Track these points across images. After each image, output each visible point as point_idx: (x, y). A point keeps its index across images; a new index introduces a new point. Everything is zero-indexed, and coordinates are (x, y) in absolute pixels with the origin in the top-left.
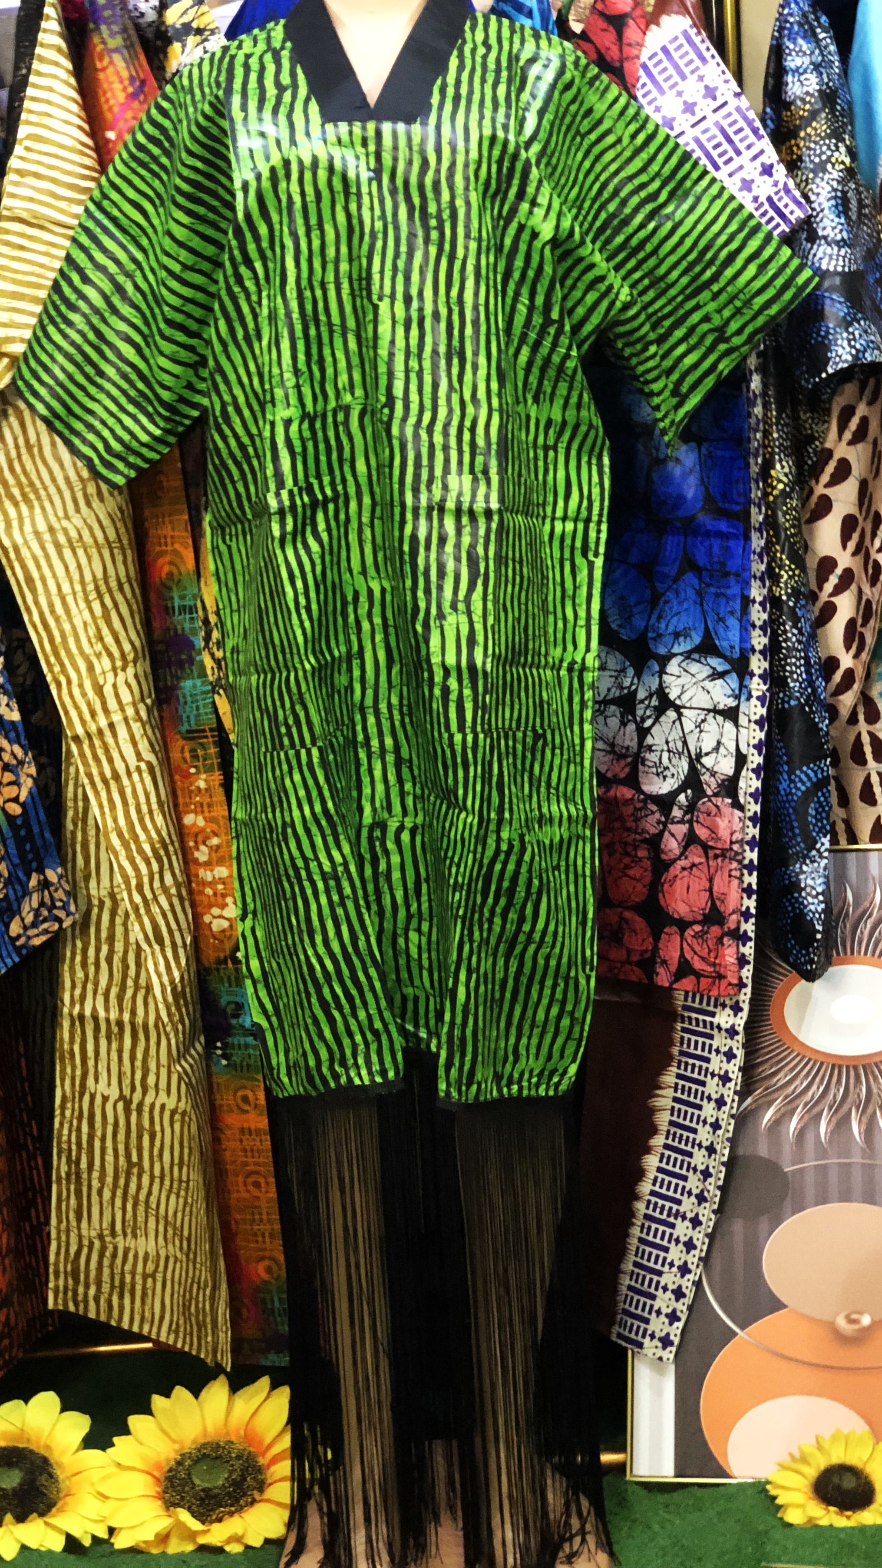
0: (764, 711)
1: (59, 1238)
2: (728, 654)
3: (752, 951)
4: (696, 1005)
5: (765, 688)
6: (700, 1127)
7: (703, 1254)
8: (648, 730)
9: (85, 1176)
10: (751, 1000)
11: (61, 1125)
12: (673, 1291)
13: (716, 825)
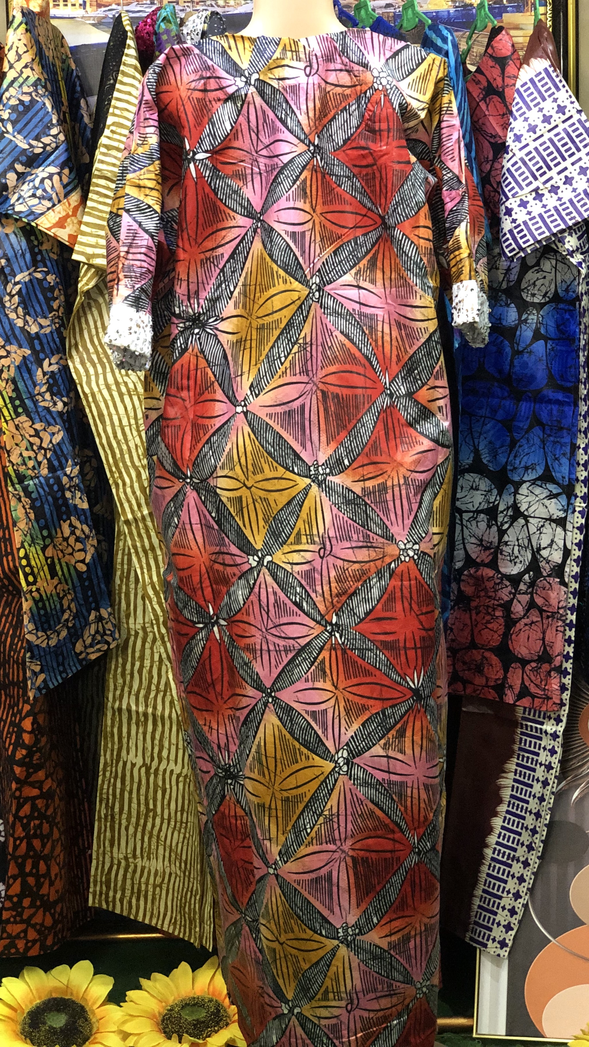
0: (583, 521)
1: (98, 859)
2: (561, 482)
3: (570, 682)
4: (531, 717)
5: (584, 505)
6: (531, 800)
7: (530, 886)
8: (505, 531)
9: (117, 817)
10: (568, 716)
11: (103, 781)
12: (509, 910)
13: (549, 596)
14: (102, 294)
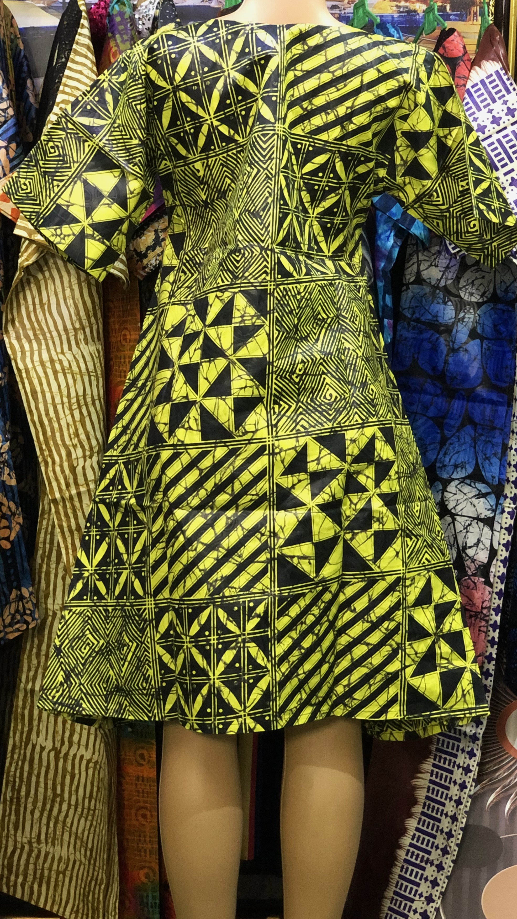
0: (512, 522)
2: (490, 481)
3: (492, 684)
5: (514, 506)
6: (447, 802)
7: (443, 890)
9: (23, 800)
11: (11, 764)
12: (421, 915)
13: (473, 596)
14: (42, 271)
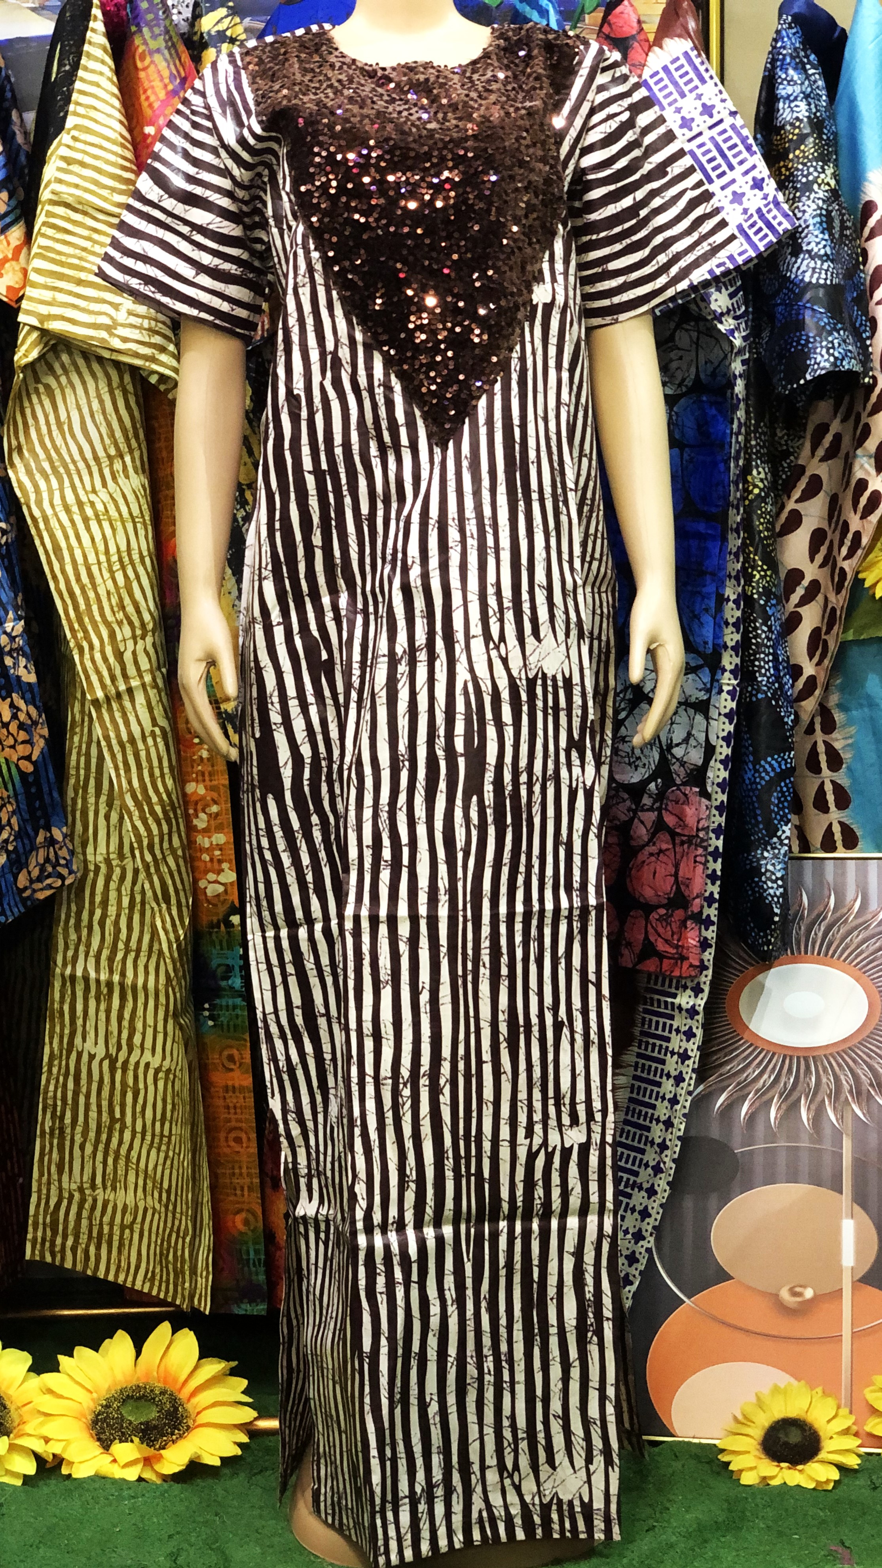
0: (734, 705)
1: (39, 1191)
2: (701, 649)
3: (714, 935)
4: (659, 987)
5: (735, 682)
6: (658, 1103)
7: (657, 1223)
9: (68, 1130)
10: (712, 982)
11: (48, 1080)
12: (627, 1257)
13: (683, 811)
14: (55, 378)
